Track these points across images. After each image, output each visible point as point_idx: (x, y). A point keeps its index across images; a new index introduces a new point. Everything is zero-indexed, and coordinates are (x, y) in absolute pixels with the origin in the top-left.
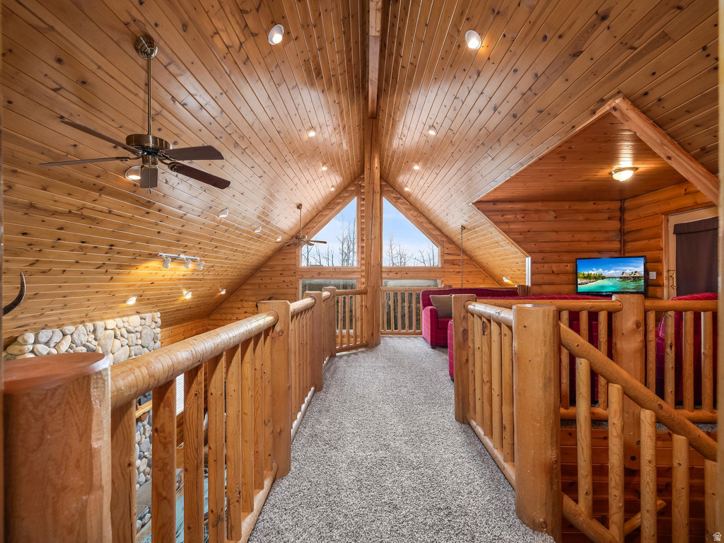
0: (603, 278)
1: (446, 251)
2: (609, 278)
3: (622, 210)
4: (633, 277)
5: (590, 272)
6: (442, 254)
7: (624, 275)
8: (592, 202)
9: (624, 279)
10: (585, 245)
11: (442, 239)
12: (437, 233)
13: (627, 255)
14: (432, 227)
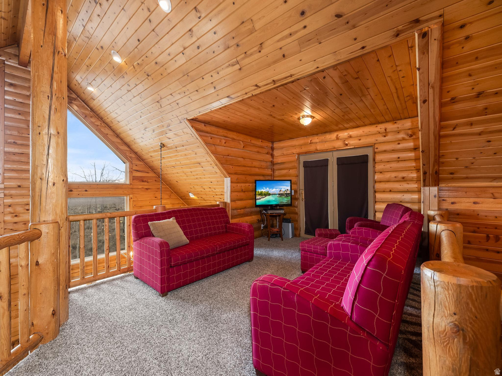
0: (269, 195)
1: (135, 168)
2: (273, 194)
3: (273, 149)
4: (286, 194)
5: (262, 190)
6: (131, 171)
7: (281, 192)
8: (261, 140)
9: (281, 195)
10: (257, 171)
11: (131, 155)
12: (125, 148)
13: (275, 179)
14: (119, 141)
